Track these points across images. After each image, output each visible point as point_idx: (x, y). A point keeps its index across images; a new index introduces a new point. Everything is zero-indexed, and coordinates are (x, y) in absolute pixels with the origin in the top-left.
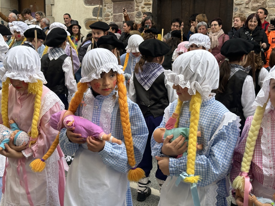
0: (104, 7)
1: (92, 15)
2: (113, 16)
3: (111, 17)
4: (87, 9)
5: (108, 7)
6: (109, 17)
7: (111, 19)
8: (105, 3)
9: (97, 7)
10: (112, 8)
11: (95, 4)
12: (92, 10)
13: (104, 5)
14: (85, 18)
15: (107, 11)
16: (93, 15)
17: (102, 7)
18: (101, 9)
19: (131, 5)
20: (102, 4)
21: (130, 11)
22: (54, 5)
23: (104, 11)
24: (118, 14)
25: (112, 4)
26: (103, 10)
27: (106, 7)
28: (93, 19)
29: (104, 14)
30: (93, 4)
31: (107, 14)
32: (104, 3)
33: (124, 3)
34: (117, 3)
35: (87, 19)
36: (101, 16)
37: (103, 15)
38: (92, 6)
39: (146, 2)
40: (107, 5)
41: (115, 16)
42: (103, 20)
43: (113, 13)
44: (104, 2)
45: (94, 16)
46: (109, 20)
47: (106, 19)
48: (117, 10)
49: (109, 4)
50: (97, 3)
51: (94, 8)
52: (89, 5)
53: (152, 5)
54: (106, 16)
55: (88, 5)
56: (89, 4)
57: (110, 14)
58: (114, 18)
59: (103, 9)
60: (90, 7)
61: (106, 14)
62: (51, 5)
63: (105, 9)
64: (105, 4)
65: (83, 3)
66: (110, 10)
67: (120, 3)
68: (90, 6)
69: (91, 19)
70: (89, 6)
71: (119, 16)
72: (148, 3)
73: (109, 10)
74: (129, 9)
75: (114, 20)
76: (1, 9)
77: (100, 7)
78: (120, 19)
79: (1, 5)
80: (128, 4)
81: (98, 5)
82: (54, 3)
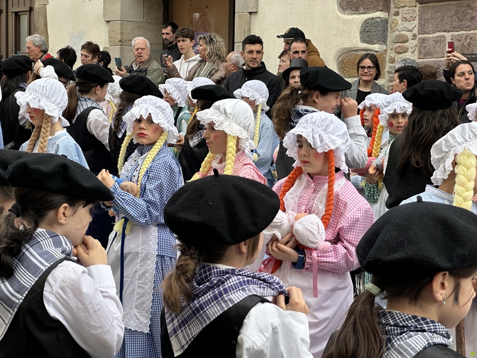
0: (395, 17)
1: (358, 39)
2: (417, 40)
3: (412, 43)
4: (345, 22)
5: (406, 16)
6: (405, 44)
7: (410, 50)
8: (396, 7)
9: (372, 19)
10: (417, 18)
11: (367, 10)
12: (360, 25)
13: (393, 10)
14: (340, 47)
15: (401, 26)
16: (361, 38)
17: (387, 17)
18: (386, 21)
19: (471, 11)
20: (386, 8)
21: (466, 27)
22: (256, 12)
23: (392, 29)
24: (431, 36)
25: (417, 9)
26: (391, 26)
27: (399, 18)
28: (362, 50)
29: (393, 37)
30: (361, 10)
31: (401, 35)
32: (392, 5)
33: (451, 4)
34: (432, 4)
35: (345, 49)
36: (384, 42)
37: (389, 40)
38: (360, 14)
40: (400, 10)
41: (423, 40)
42: (389, 51)
43: (419, 34)
44: (394, 4)
45: (363, 40)
46: (406, 52)
47: (399, 50)
48: (430, 25)
49: (406, 8)
50: (375, 7)
51: (365, 21)
52: (350, 12)
54: (397, 43)
55: (349, 11)
56: (351, 9)
57: (409, 35)
58: (421, 46)
59: (390, 21)
60: (354, 16)
61: (397, 36)
62: (248, 14)
63: (395, 21)
64: (395, 10)
65: (336, 7)
66: (411, 24)
67: (440, 7)
68: (355, 14)
69: (356, 50)
70: (352, 14)
71: (436, 42)
73: (406, 24)
74: (464, 22)
75: (420, 52)
76: (122, 25)
77: (382, 16)
78: (437, 49)
79: (121, 14)
80: (462, 7)
81: (377, 11)
82: (257, 9)
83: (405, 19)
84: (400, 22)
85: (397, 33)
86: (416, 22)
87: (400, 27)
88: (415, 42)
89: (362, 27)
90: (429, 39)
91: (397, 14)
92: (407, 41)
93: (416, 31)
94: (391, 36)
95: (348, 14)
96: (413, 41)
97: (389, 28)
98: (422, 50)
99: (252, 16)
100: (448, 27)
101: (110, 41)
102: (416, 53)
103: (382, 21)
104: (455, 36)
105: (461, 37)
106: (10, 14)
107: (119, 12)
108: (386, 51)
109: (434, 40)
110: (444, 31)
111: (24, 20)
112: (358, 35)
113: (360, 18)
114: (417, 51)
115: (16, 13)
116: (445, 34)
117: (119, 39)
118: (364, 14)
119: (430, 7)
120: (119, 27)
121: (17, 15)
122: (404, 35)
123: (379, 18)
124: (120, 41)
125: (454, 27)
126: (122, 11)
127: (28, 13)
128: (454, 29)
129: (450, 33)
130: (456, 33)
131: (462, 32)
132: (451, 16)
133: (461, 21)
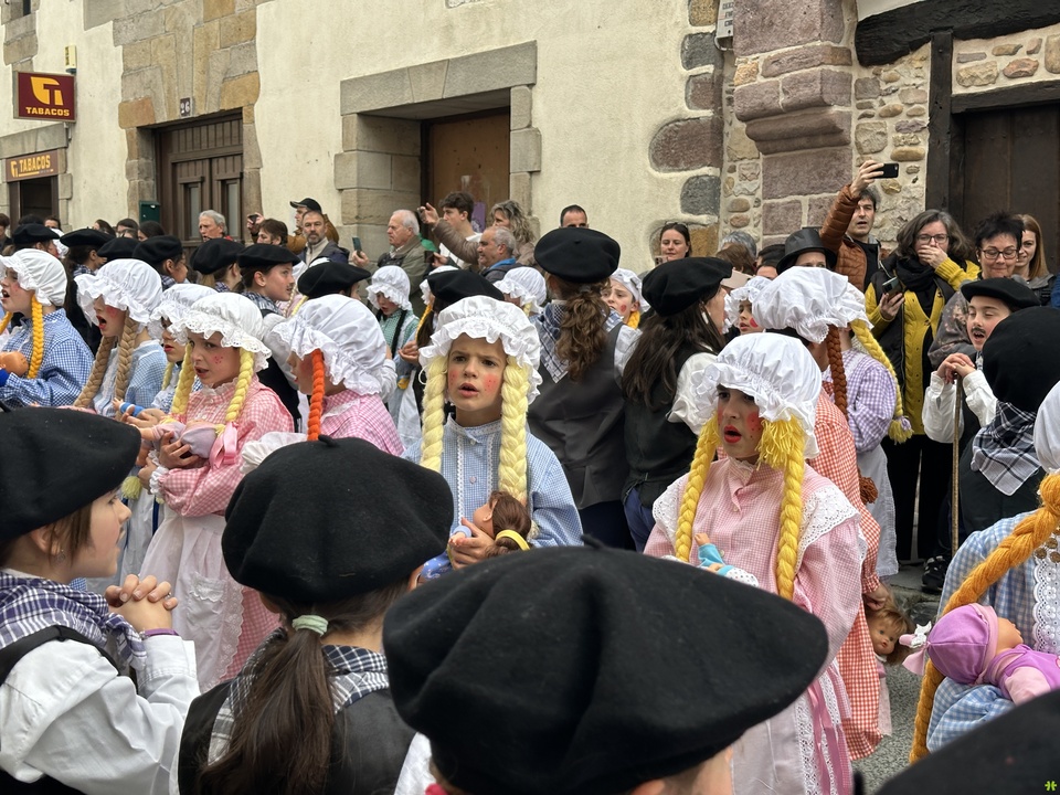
0: (729, 175)
1: (679, 208)
2: (761, 207)
3: (754, 213)
4: (660, 183)
5: (745, 172)
6: (744, 213)
7: (752, 223)
8: (731, 160)
9: (698, 177)
10: (761, 175)
11: (690, 165)
12: (681, 187)
13: (727, 165)
14: (653, 220)
15: (739, 188)
16: (682, 206)
17: (718, 175)
18: (717, 181)
19: (837, 163)
20: (717, 161)
21: (831, 187)
22: (539, 171)
23: (725, 192)
24: (781, 201)
25: (760, 162)
26: (725, 187)
27: (735, 176)
29: (728, 204)
30: (682, 165)
31: (738, 200)
32: (726, 157)
33: (808, 154)
34: (781, 155)
35: (660, 222)
36: (716, 211)
37: (722, 208)
38: (680, 170)
39: (900, 148)
40: (737, 164)
41: (770, 208)
42: (723, 224)
43: (764, 198)
44: (729, 155)
45: (686, 209)
46: (746, 225)
47: (736, 222)
48: (779, 185)
49: (746, 161)
50: (701, 159)
51: (688, 181)
52: (667, 168)
53: (926, 158)
54: (733, 212)
55: (665, 167)
56: (668, 164)
57: (750, 200)
58: (767, 217)
59: (723, 181)
60: (673, 174)
61: (733, 203)
62: (528, 175)
63: (730, 181)
64: (730, 164)
65: (648, 162)
66: (752, 185)
67: (793, 158)
68: (674, 170)
70: (670, 171)
71: (788, 209)
72: (907, 152)
73: (746, 185)
74: (827, 180)
75: (765, 225)
76: (358, 194)
77: (710, 174)
78: (789, 220)
79: (358, 179)
80: (824, 157)
81: (704, 166)
82: (540, 166)
83: (744, 177)
84: (737, 181)
85: (733, 197)
86: (760, 181)
87: (737, 189)
88: (759, 211)
89: (683, 189)
90: (778, 205)
91: (732, 170)
92: (746, 210)
93: (759, 194)
94: (724, 203)
95: (665, 171)
96: (755, 210)
97: (722, 191)
98: (769, 223)
99: (533, 177)
100: (804, 188)
101: (343, 218)
102: (760, 226)
103: (711, 180)
104: (814, 201)
105: (824, 202)
106: (215, 183)
107: (355, 176)
108: (718, 224)
109: (786, 208)
110: (799, 194)
111: (234, 190)
112: (678, 202)
113: (680, 177)
114: (761, 223)
115: (224, 182)
116: (800, 197)
117: (356, 214)
118: (686, 170)
119: (777, 159)
120: (354, 198)
121: (225, 183)
122: (742, 201)
123: (707, 175)
124: (357, 217)
125: (813, 188)
126: (358, 174)
127: (238, 181)
128: (814, 190)
129: (808, 197)
130: (815, 197)
131: (825, 195)
132: (809, 172)
133: (822, 177)
